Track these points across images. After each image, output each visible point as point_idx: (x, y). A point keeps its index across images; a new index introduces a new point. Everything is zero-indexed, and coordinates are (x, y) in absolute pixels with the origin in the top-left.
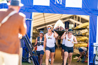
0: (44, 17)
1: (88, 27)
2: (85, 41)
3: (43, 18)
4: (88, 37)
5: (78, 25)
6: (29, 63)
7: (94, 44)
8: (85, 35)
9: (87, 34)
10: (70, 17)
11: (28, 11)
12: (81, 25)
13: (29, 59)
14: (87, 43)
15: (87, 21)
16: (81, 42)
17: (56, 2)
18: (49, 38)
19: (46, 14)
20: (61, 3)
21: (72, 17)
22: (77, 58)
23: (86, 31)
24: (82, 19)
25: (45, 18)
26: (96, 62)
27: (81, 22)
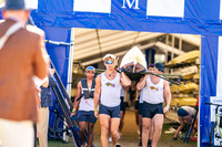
0: (98, 38)
1: (198, 61)
2: (191, 93)
3: (96, 41)
4: (198, 83)
5: (176, 56)
6: (64, 142)
7: (212, 99)
8: (191, 80)
9: (195, 77)
10: (158, 39)
11: (63, 26)
12: (183, 57)
13: (65, 134)
14: (195, 96)
15: (196, 48)
16: (181, 95)
17: (126, 5)
18: (108, 84)
19: (102, 32)
20: (137, 7)
21: (162, 39)
22: (172, 130)
23: (193, 69)
24: (184, 42)
25: (101, 40)
26: (215, 139)
27: (183, 49)
